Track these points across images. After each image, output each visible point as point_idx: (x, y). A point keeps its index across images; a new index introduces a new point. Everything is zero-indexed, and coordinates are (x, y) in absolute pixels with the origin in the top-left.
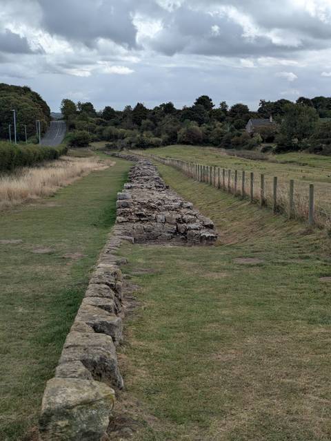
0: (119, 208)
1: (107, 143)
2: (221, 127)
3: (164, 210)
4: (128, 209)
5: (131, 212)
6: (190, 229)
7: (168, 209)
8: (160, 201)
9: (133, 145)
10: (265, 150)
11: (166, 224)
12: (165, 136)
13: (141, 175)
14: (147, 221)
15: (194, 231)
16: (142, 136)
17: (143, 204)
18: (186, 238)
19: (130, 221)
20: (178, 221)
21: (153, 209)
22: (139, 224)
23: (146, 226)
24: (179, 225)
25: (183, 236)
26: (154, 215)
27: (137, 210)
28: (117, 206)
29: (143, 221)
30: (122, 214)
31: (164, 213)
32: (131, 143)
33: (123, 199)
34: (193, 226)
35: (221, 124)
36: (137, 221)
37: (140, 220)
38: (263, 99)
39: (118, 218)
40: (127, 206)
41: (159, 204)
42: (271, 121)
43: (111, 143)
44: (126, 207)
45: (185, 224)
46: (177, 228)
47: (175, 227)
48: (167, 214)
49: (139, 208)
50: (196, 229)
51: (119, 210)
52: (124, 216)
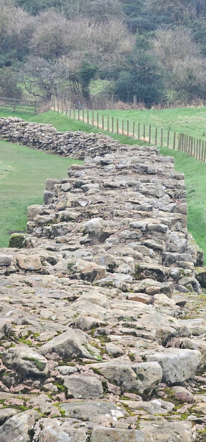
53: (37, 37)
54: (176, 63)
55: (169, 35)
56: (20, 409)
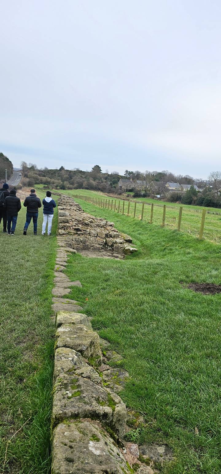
0: (61, 223)
1: (44, 185)
2: (105, 182)
3: (95, 227)
4: (68, 224)
5: (70, 227)
6: (116, 243)
7: (98, 226)
8: (91, 220)
9: (58, 188)
10: (128, 196)
11: (98, 238)
12: (76, 185)
13: (67, 203)
14: (83, 234)
15: (120, 245)
16: (63, 183)
17: (79, 221)
18: (113, 249)
19: (69, 233)
20: (107, 235)
21: (87, 225)
22: (76, 236)
23: (81, 238)
24: (108, 239)
25: (110, 248)
26: (88, 230)
27: (75, 226)
28: (59, 221)
29: (79, 235)
30: (62, 227)
31: (96, 229)
32: (57, 186)
33: (64, 216)
34: (118, 240)
35: (105, 181)
36: (75, 234)
37: (77, 233)
38: (127, 169)
39: (60, 231)
40: (68, 222)
41: (91, 222)
42: (131, 181)
43: (46, 186)
44: (66, 222)
45: (112, 238)
46: (106, 241)
47: (105, 241)
48: (98, 230)
49: (76, 224)
50: (121, 243)
51: (60, 224)
52: (64, 229)
53: (51, 182)
54: (67, 185)
55: (66, 182)
56: (87, 229)
